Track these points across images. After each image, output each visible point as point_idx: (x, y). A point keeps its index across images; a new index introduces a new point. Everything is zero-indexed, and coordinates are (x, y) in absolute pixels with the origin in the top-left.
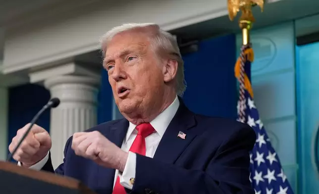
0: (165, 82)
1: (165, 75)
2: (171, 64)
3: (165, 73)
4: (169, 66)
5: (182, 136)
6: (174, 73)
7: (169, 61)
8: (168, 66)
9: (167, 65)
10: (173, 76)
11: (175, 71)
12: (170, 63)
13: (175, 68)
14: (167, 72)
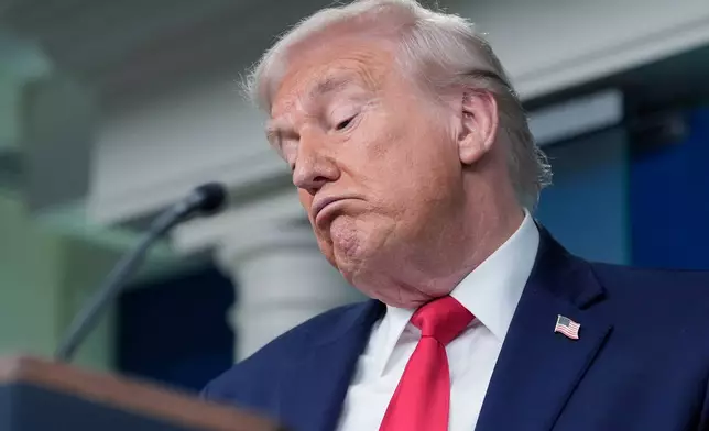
0: (465, 166)
1: (462, 143)
2: (476, 105)
3: (461, 137)
4: (470, 114)
5: (570, 329)
6: (489, 133)
7: (466, 100)
8: (467, 114)
9: (465, 112)
10: (488, 142)
11: (490, 126)
12: (470, 104)
13: (491, 118)
14: (466, 132)
